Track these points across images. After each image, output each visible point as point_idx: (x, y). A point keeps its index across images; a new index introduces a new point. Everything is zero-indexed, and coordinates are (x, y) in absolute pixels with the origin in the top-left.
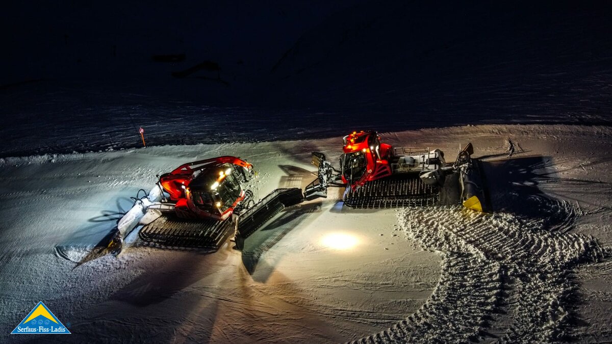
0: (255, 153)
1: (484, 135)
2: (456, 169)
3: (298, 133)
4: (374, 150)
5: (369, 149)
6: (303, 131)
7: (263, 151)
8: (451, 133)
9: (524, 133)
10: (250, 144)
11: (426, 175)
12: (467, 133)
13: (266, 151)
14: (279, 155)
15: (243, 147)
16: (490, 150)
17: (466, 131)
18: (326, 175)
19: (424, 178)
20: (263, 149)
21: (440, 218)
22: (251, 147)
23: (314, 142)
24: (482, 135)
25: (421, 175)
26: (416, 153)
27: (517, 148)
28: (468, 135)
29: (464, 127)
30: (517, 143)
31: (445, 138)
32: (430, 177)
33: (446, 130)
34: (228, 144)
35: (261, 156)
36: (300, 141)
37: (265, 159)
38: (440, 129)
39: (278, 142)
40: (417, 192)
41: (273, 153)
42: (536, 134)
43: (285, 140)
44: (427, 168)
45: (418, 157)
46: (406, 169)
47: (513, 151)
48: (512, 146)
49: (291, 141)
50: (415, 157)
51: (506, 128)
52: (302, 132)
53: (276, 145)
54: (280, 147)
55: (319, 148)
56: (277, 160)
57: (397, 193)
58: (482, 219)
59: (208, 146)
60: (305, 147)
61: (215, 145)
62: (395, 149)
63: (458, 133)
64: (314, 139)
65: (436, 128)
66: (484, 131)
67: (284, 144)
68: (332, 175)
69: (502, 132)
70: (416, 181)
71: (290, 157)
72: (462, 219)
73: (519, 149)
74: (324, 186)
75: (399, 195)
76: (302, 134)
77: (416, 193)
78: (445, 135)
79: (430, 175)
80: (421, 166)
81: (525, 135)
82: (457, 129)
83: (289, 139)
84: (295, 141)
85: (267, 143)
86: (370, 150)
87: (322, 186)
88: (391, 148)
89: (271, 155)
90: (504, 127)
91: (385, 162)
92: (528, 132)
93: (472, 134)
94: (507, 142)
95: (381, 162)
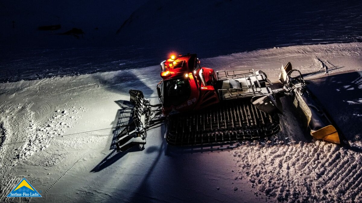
0: (75, 86)
1: (292, 55)
2: (289, 91)
3: (120, 64)
4: (198, 75)
5: (191, 74)
6: (125, 62)
7: (82, 83)
8: (261, 56)
9: (328, 51)
10: (70, 77)
11: (260, 101)
12: (275, 55)
13: (85, 83)
14: (98, 86)
15: (63, 81)
16: (304, 68)
17: (274, 52)
18: (144, 115)
19: (258, 104)
20: (83, 82)
21: (286, 155)
22: (71, 81)
23: (134, 71)
24: (290, 56)
25: (253, 101)
26: (241, 75)
27: (329, 66)
28: (276, 56)
29: (271, 50)
30: (326, 60)
31: (255, 60)
32: (266, 104)
33: (254, 53)
34: (48, 79)
35: (80, 88)
36: (120, 71)
37: (83, 92)
38: (249, 52)
39: (98, 74)
40: (254, 122)
41: (92, 84)
42: (339, 51)
43: (105, 71)
44: (259, 92)
45: (243, 80)
46: (235, 94)
47: (327, 68)
48: (323, 64)
49: (111, 72)
50: (241, 80)
51: (310, 48)
52: (124, 64)
53: (96, 76)
54: (99, 78)
55: (138, 76)
56: (95, 92)
57: (229, 124)
58: (340, 153)
59: (28, 82)
60: (125, 77)
61: (35, 81)
62: (218, 73)
63: (267, 56)
64: (134, 68)
65: (245, 52)
66: (291, 52)
67: (104, 75)
68: (151, 112)
69: (307, 51)
70: (248, 108)
71: (108, 87)
72: (316, 155)
73: (331, 66)
74: (141, 129)
75: (232, 127)
76: (124, 65)
77: (252, 124)
78: (256, 57)
79: (265, 101)
80: (251, 90)
81: (329, 53)
82: (265, 52)
83: (110, 70)
84: (115, 72)
85: (87, 75)
86: (193, 74)
87: (138, 129)
88: (213, 72)
89: (90, 86)
90: (308, 47)
91: (211, 88)
92: (331, 50)
93: (280, 55)
94: (316, 61)
95: (207, 88)
